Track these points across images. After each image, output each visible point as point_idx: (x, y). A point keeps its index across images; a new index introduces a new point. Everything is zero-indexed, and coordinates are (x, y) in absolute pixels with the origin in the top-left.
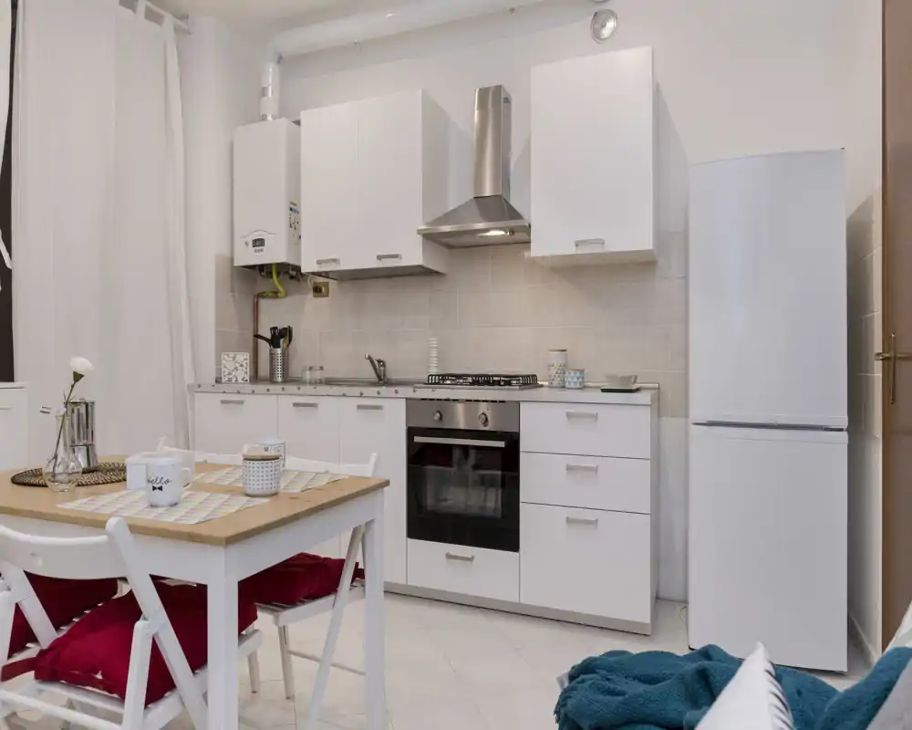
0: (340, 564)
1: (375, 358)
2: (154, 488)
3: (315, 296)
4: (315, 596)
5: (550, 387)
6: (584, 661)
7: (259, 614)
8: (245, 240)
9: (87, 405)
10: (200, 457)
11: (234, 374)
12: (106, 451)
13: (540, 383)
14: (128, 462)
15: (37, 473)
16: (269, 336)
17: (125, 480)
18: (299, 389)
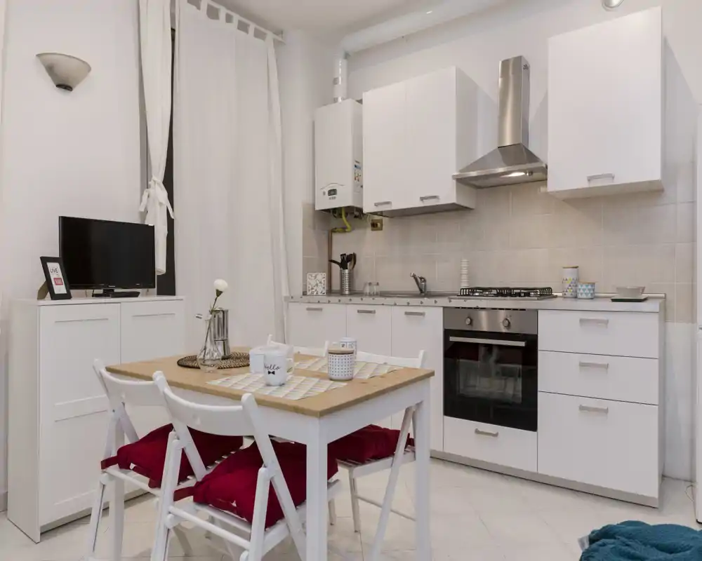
0: (396, 434)
1: (418, 275)
2: (269, 373)
3: (372, 230)
4: (378, 456)
5: (564, 297)
6: (604, 528)
7: (340, 468)
8: (323, 190)
9: (223, 312)
10: (296, 350)
11: (315, 288)
12: (235, 345)
13: (555, 294)
14: (251, 353)
15: (194, 359)
16: (339, 261)
17: (248, 365)
18: (362, 299)
